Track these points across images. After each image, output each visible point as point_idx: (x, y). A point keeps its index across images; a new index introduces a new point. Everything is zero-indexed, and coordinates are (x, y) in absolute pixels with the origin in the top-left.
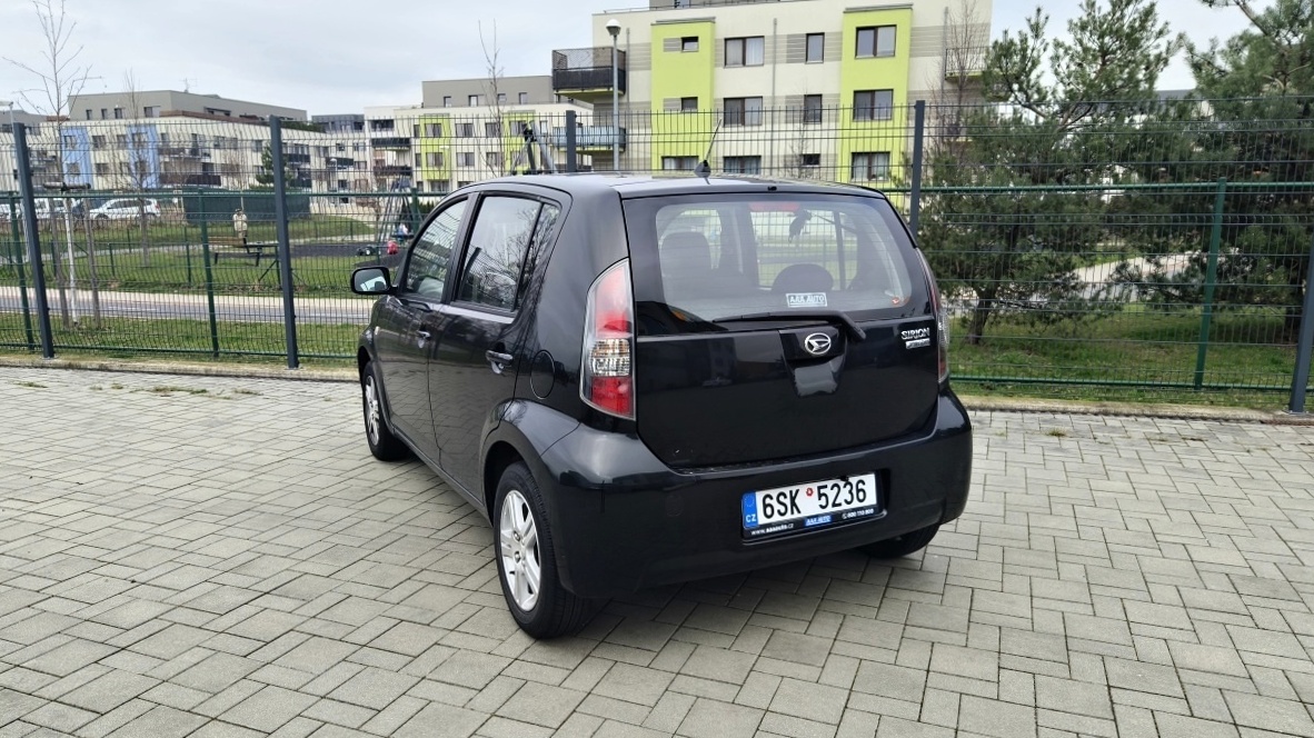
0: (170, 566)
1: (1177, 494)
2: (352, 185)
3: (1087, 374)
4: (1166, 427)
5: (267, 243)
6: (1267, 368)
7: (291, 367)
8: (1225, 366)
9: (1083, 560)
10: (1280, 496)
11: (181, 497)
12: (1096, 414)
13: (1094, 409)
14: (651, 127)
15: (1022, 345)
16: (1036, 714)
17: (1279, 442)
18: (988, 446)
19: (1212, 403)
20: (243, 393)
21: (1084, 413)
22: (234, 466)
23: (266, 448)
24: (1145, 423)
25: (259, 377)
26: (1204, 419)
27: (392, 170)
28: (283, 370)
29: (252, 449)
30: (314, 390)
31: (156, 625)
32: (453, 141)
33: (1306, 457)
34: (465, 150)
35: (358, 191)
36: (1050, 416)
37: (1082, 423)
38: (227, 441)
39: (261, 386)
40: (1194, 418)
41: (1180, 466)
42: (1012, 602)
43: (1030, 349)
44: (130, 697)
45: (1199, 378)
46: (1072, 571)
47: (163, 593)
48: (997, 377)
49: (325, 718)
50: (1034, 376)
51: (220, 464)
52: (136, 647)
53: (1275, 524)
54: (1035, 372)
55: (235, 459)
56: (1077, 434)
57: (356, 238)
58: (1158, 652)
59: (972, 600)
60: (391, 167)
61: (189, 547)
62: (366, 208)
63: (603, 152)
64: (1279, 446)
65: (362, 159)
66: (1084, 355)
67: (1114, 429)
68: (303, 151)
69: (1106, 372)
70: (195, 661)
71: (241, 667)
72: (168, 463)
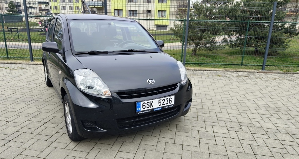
0: (16, 117)
1: (247, 89)
2: (33, 13)
3: (219, 62)
4: (240, 74)
5: (12, 28)
6: (253, 61)
7: (31, 61)
8: (245, 60)
9: (235, 105)
10: (267, 89)
11: (12, 97)
12: (225, 71)
13: (224, 70)
14: (111, 2)
15: (204, 56)
16: (240, 141)
17: (262, 77)
18: (206, 79)
19: (245, 68)
20: (20, 68)
21: (222, 71)
22: (24, 88)
23: (31, 83)
24: (235, 73)
25: (23, 64)
26: (246, 72)
27: (44, 10)
28: (29, 62)
29: (28, 83)
30: (40, 67)
31: (18, 134)
32: (60, 3)
33: (268, 80)
34: (63, 6)
35: (34, 15)
36: (216, 72)
37: (223, 73)
38: (20, 81)
39: (24, 66)
40: (244, 72)
41: (245, 82)
42: (225, 115)
43: (206, 56)
44: (17, 155)
45: (242, 63)
46: (234, 107)
47: (17, 124)
48: (201, 63)
49: (75, 156)
50: (208, 62)
51: (21, 88)
52: (14, 140)
53: (269, 95)
54: (209, 62)
55: (24, 86)
56: (223, 76)
57: (36, 27)
58: (257, 125)
59: (216, 115)
60: (43, 9)
61: (20, 111)
62: (37, 20)
63: (100, 8)
64: (262, 78)
65: (35, 7)
66: (217, 58)
67: (230, 75)
68: (19, 4)
69: (222, 62)
70: (33, 143)
71: (47, 144)
72: (5, 88)
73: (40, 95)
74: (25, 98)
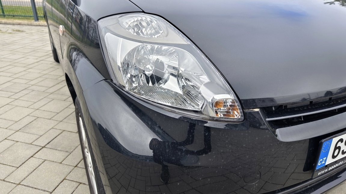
73: (40, 79)
74: (12, 83)
